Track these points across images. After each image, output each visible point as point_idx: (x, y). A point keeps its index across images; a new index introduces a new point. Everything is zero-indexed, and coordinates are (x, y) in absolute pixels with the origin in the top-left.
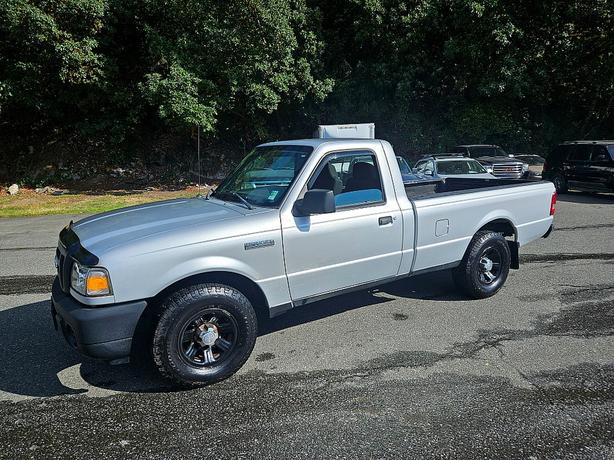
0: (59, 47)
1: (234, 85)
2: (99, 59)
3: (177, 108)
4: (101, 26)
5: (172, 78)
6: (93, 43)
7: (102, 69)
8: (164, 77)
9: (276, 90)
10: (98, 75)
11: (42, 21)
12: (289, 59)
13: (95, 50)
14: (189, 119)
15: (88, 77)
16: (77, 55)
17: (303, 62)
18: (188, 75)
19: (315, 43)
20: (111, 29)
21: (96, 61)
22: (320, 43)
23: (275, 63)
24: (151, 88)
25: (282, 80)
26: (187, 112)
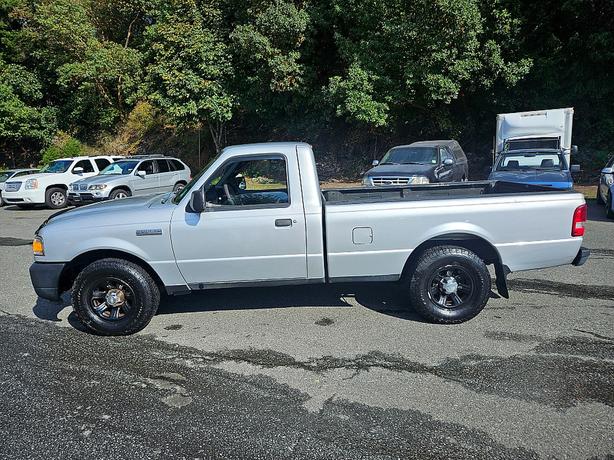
0: (271, 62)
1: (409, 78)
2: (300, 69)
3: (351, 106)
4: (303, 39)
5: (350, 79)
6: (296, 55)
7: (301, 76)
8: (344, 79)
9: (454, 78)
10: (298, 82)
11: (259, 43)
12: (474, 44)
13: (298, 61)
14: (360, 116)
15: (291, 85)
16: (284, 68)
17: (491, 44)
18: (365, 75)
19: (508, 22)
20: (311, 41)
21: (298, 71)
22: (515, 21)
23: (455, 51)
24: (331, 90)
25: (462, 67)
26: (359, 110)
